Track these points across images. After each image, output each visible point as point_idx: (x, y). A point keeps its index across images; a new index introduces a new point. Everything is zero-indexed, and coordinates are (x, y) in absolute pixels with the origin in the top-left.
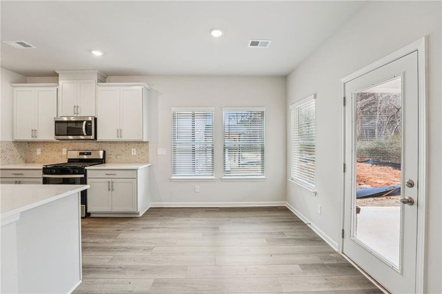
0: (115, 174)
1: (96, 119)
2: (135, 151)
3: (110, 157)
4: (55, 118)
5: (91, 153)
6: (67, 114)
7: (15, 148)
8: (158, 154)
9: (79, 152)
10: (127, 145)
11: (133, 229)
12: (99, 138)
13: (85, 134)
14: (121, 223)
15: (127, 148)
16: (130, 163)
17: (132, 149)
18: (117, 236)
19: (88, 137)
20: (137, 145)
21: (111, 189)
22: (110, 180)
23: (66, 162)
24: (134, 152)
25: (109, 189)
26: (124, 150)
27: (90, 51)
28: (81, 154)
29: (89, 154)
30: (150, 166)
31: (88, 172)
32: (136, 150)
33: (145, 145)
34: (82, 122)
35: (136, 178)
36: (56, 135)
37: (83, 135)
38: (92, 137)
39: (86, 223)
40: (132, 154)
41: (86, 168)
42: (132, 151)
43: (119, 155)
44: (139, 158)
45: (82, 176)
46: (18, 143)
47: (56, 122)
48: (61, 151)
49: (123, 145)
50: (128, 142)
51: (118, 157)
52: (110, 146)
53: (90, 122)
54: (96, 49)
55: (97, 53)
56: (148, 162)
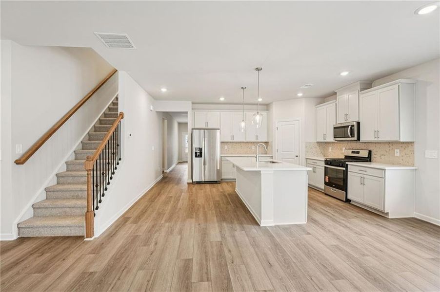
0: (366, 171)
1: (358, 124)
2: (399, 152)
3: (375, 156)
4: (334, 125)
5: (359, 152)
6: (341, 121)
7: (318, 147)
8: (426, 156)
9: (351, 150)
10: (390, 145)
11: (367, 220)
12: (362, 139)
13: (350, 136)
14: (365, 215)
15: (390, 148)
16: (393, 164)
17: (396, 150)
18: (350, 218)
19: (353, 139)
20: (401, 145)
21: (362, 184)
22: (362, 176)
23: (344, 158)
24: (397, 153)
25: (361, 184)
26: (388, 151)
27: (339, 74)
28: (353, 152)
29: (358, 153)
30: (416, 169)
31: (349, 166)
32: (400, 150)
33: (410, 145)
34: (348, 126)
35: (384, 178)
36: (334, 138)
37: (349, 137)
38: (355, 138)
39: (342, 205)
40: (396, 155)
41: (347, 163)
42: (396, 152)
43: (383, 155)
44: (402, 160)
45: (344, 169)
46: (319, 143)
47: (335, 128)
48: (342, 150)
49: (387, 145)
50: (392, 142)
51: (382, 157)
52: (376, 146)
53: (353, 126)
54: (342, 72)
55: (345, 74)
56: (413, 165)
